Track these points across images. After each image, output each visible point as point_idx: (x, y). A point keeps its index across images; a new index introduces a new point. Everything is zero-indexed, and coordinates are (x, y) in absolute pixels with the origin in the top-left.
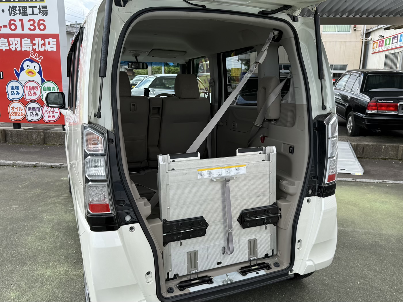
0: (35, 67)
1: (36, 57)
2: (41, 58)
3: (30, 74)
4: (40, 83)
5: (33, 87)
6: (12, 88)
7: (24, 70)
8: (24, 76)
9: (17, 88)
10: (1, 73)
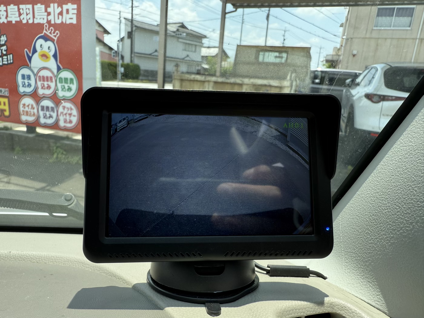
0: (49, 47)
1: (50, 33)
2: (57, 34)
3: (44, 58)
5: (47, 77)
6: (23, 77)
7: (37, 52)
9: (29, 77)
10: (11, 56)
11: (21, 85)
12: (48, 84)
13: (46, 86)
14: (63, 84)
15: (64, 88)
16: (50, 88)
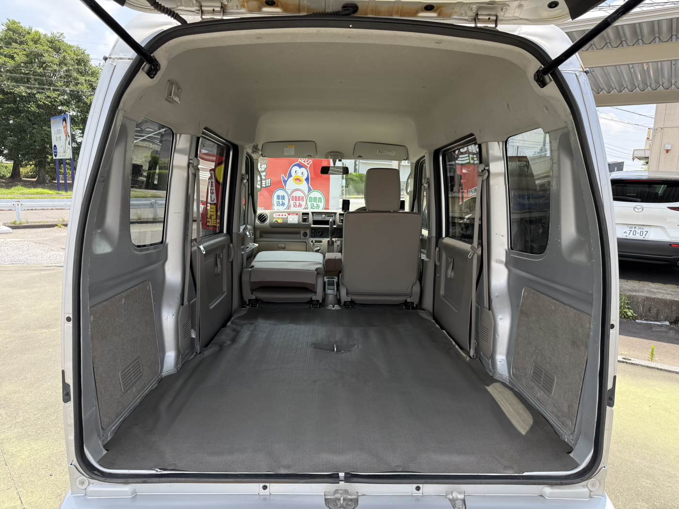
0: (303, 173)
1: (304, 162)
2: (310, 162)
3: (298, 181)
4: (306, 192)
5: (299, 197)
6: (278, 197)
7: (292, 176)
8: (291, 184)
9: (283, 197)
10: (269, 180)
11: (276, 204)
12: (299, 203)
13: (298, 204)
14: (313, 203)
15: (313, 205)
16: (301, 206)
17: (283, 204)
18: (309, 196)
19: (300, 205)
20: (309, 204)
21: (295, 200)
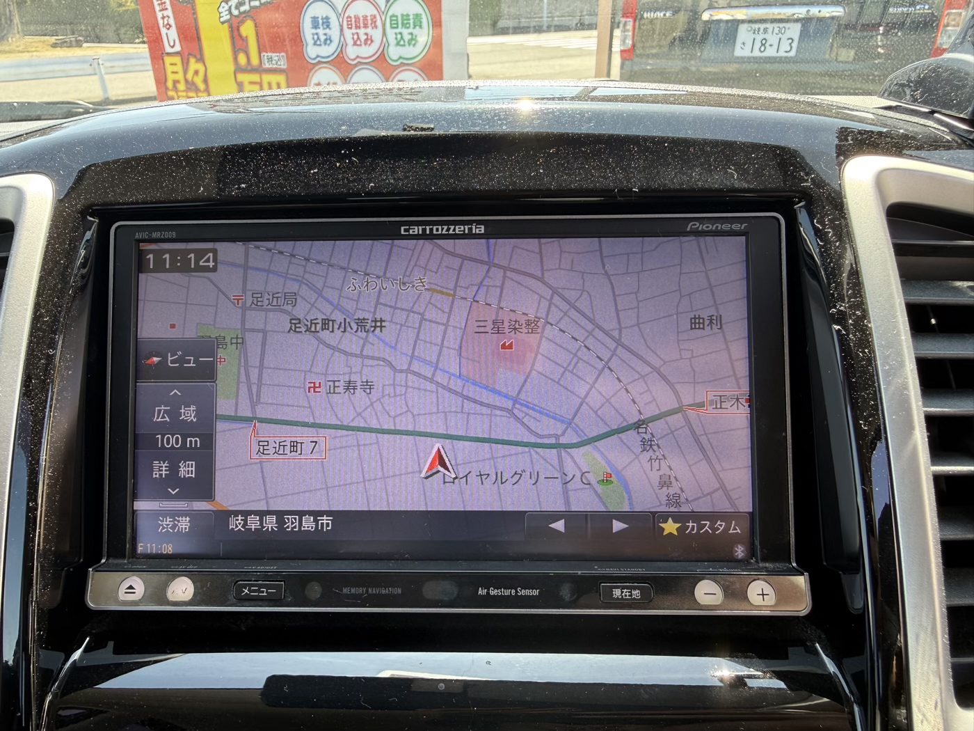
4: (382, 2)
5: (365, 18)
6: (315, 22)
9: (327, 22)
11: (310, 42)
12: (366, 34)
13: (363, 38)
14: (399, 30)
15: (402, 38)
16: (372, 41)
17: (328, 40)
18: (390, 13)
19: (369, 40)
20: (391, 33)
21: (358, 27)
